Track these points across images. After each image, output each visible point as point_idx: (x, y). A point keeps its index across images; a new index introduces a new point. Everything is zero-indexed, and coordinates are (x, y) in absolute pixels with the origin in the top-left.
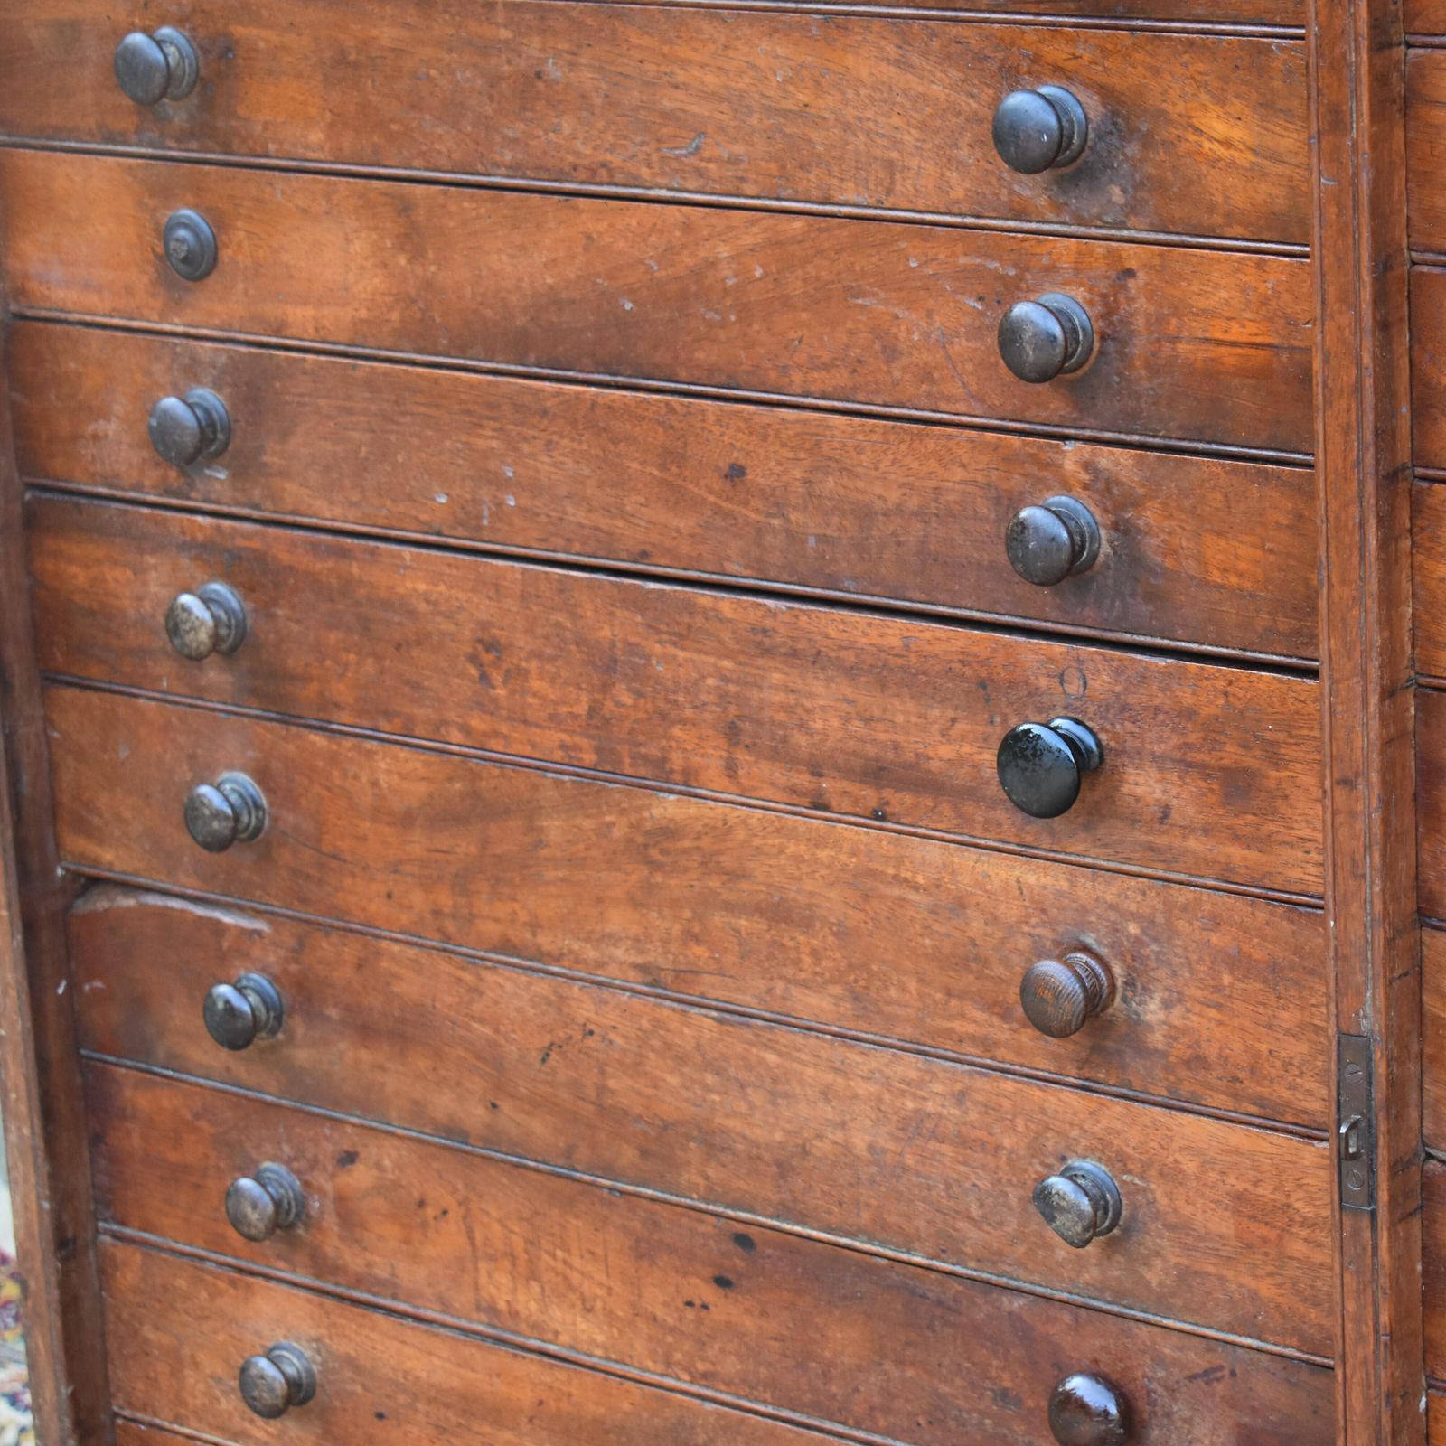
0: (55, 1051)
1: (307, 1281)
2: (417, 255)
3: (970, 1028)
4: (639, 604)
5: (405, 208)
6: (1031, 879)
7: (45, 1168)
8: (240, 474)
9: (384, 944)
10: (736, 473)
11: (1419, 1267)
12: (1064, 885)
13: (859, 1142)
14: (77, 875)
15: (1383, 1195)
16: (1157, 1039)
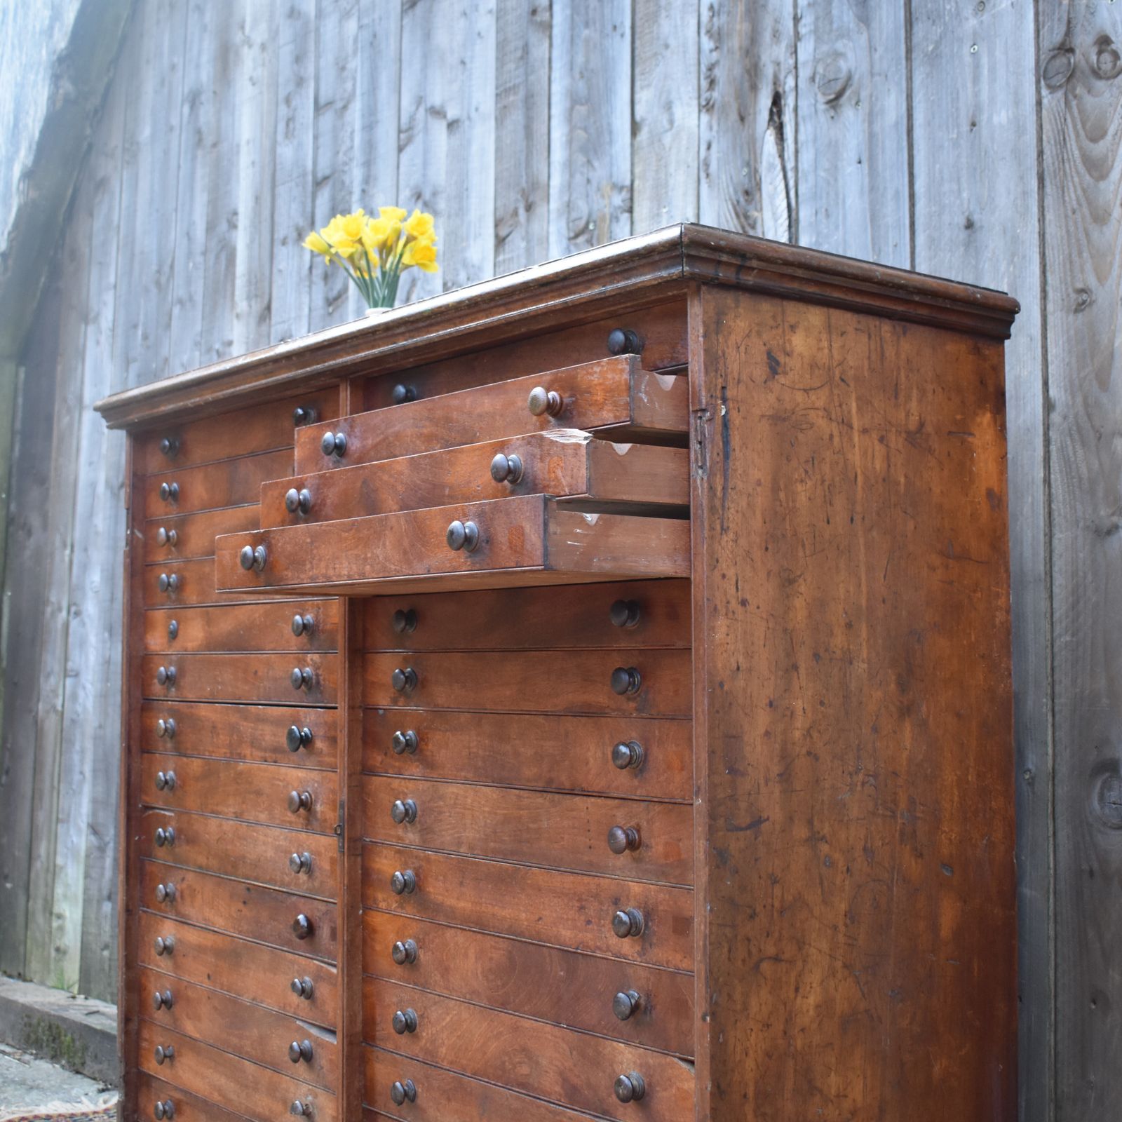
0: (132, 855)
1: (174, 918)
2: (209, 626)
3: (288, 819)
4: (239, 711)
5: (207, 613)
6: (300, 774)
7: (125, 887)
8: (177, 690)
9: (193, 816)
10: (256, 673)
11: (360, 872)
12: (304, 775)
13: (269, 855)
14: (144, 806)
15: (346, 847)
16: (319, 816)
